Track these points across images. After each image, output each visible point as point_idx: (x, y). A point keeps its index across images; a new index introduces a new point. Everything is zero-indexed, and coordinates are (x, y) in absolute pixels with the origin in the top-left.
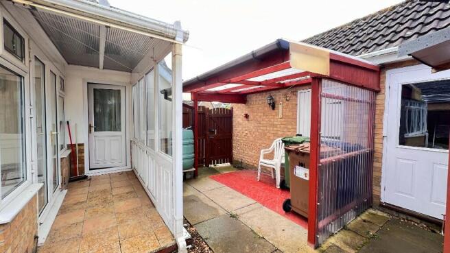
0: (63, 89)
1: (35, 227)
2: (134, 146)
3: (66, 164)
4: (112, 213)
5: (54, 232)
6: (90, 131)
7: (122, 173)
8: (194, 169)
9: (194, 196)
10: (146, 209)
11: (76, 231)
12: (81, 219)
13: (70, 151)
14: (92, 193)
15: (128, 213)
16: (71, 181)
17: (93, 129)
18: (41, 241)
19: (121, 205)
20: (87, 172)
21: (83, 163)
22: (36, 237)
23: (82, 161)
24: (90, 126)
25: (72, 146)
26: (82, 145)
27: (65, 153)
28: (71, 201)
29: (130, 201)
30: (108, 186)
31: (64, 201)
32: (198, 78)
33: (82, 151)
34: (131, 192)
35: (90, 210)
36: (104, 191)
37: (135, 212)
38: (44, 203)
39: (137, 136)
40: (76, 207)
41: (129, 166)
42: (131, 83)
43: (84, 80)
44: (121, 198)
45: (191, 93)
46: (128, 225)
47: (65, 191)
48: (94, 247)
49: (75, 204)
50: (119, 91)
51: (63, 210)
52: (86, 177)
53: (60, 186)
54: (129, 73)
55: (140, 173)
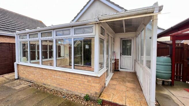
0: (114, 41)
1: (105, 81)
2: (136, 62)
3: (114, 65)
4: (125, 86)
5: (109, 84)
6: (121, 55)
7: (131, 72)
8: (170, 80)
9: (169, 96)
10: (138, 90)
11: (114, 87)
12: (116, 84)
13: (115, 61)
14: (120, 77)
15: (131, 88)
16: (115, 71)
17: (122, 54)
18: (106, 85)
19: (129, 85)
20: (119, 69)
21: (118, 66)
22: (105, 84)
23: (118, 65)
24: (121, 53)
25: (115, 60)
26: (118, 59)
27: (113, 62)
28: (114, 77)
29: (132, 84)
30: (125, 76)
31: (112, 76)
32: (172, 28)
33: (118, 62)
34: (133, 81)
35: (118, 82)
36: (124, 77)
37: (133, 89)
38: (107, 75)
39: (137, 58)
40: (115, 79)
41: (134, 70)
42: (136, 36)
43: (120, 38)
44: (129, 82)
45: (171, 36)
46: (130, 93)
47: (113, 73)
48: (118, 94)
49: (115, 78)
50: (131, 40)
51: (112, 79)
52: (119, 71)
53: (112, 71)
54: (135, 32)
55: (138, 74)
